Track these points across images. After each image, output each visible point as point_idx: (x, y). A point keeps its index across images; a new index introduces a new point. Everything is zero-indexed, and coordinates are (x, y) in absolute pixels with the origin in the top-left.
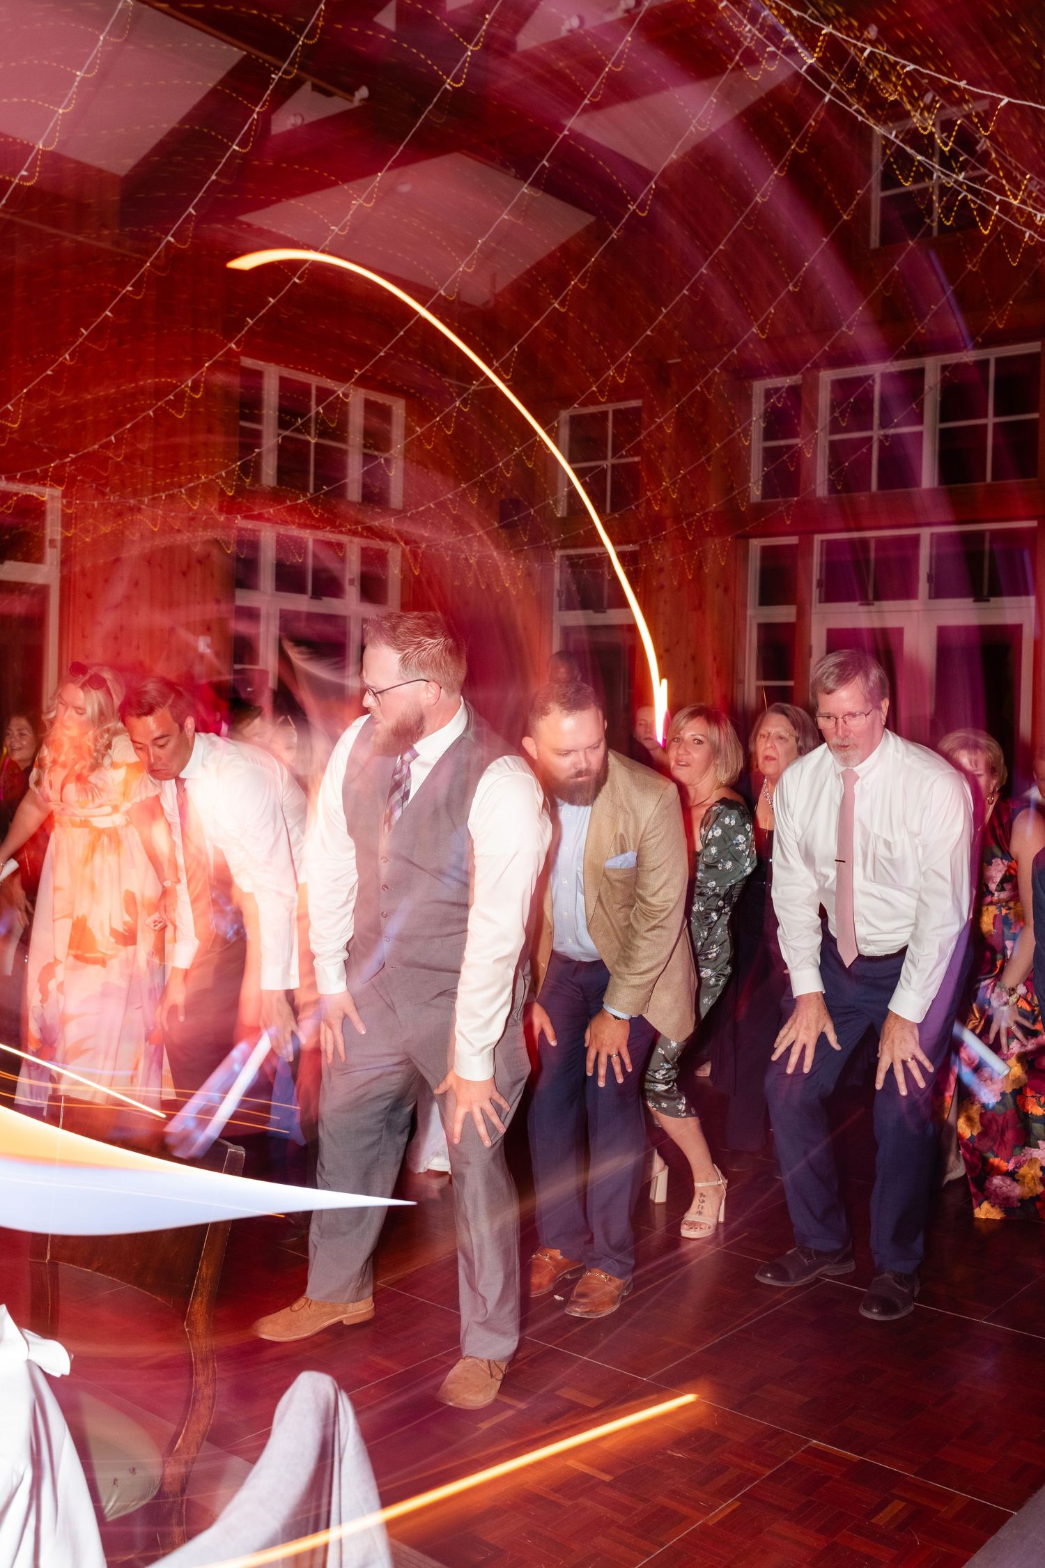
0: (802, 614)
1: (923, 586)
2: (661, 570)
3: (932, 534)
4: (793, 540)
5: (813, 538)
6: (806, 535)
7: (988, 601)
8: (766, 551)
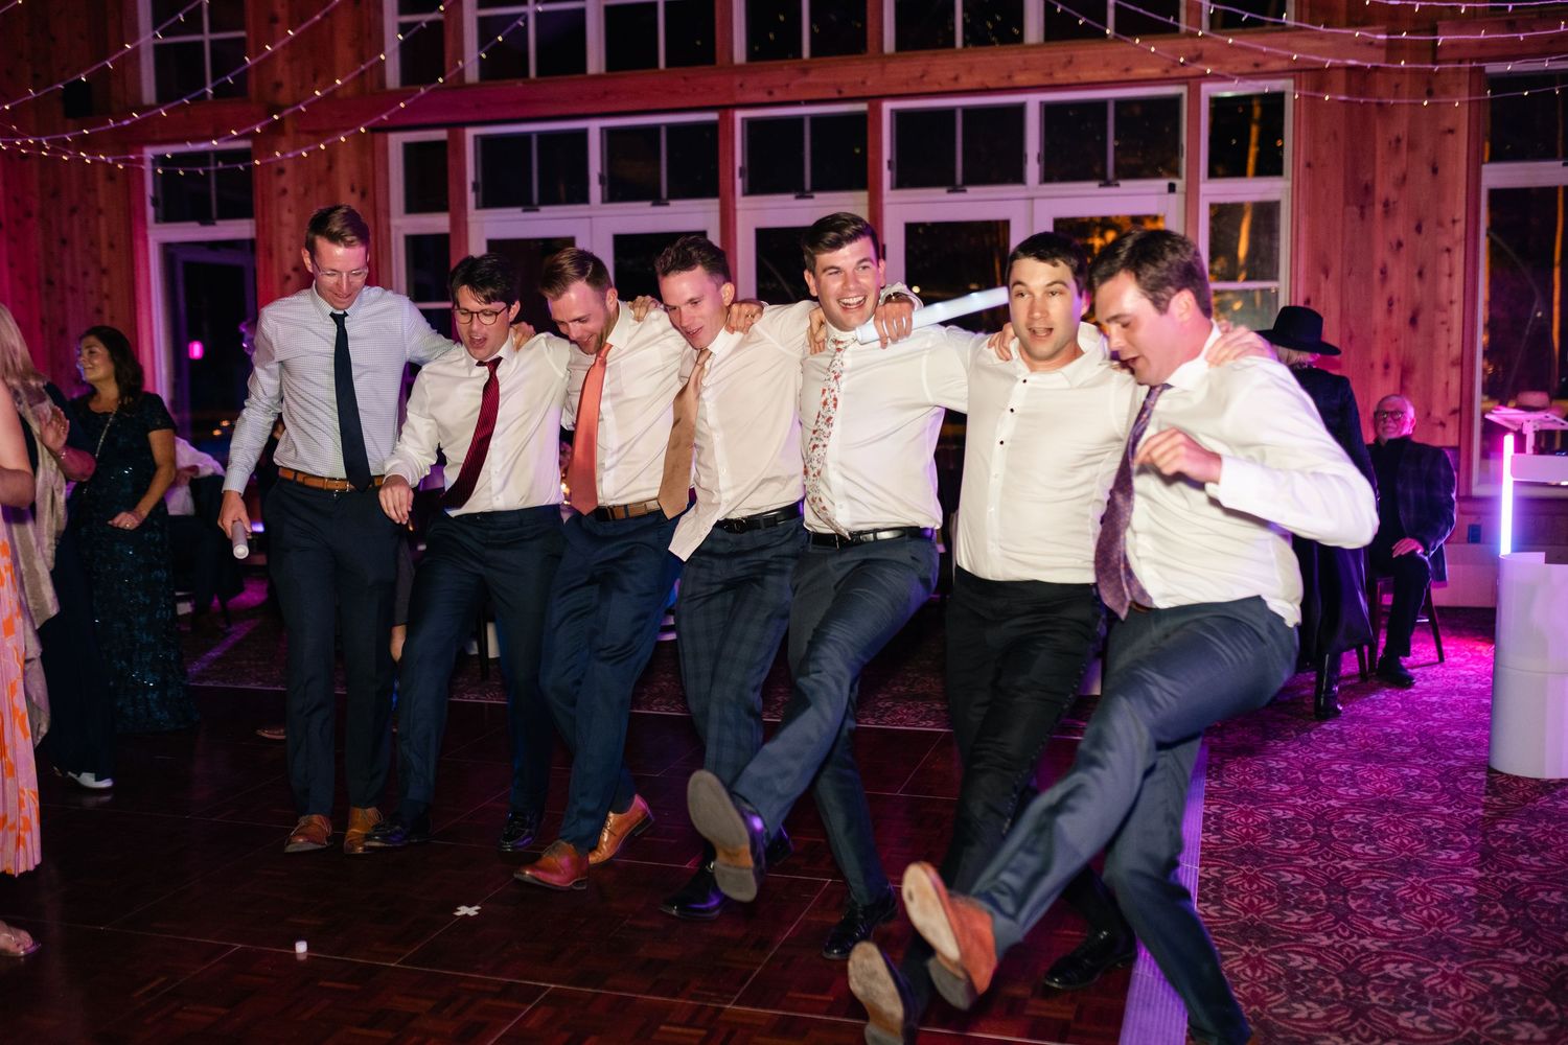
0: (460, 223)
1: (595, 190)
2: (281, 171)
3: (602, 129)
4: (441, 135)
5: (463, 135)
6: (456, 126)
7: (667, 204)
8: (409, 148)
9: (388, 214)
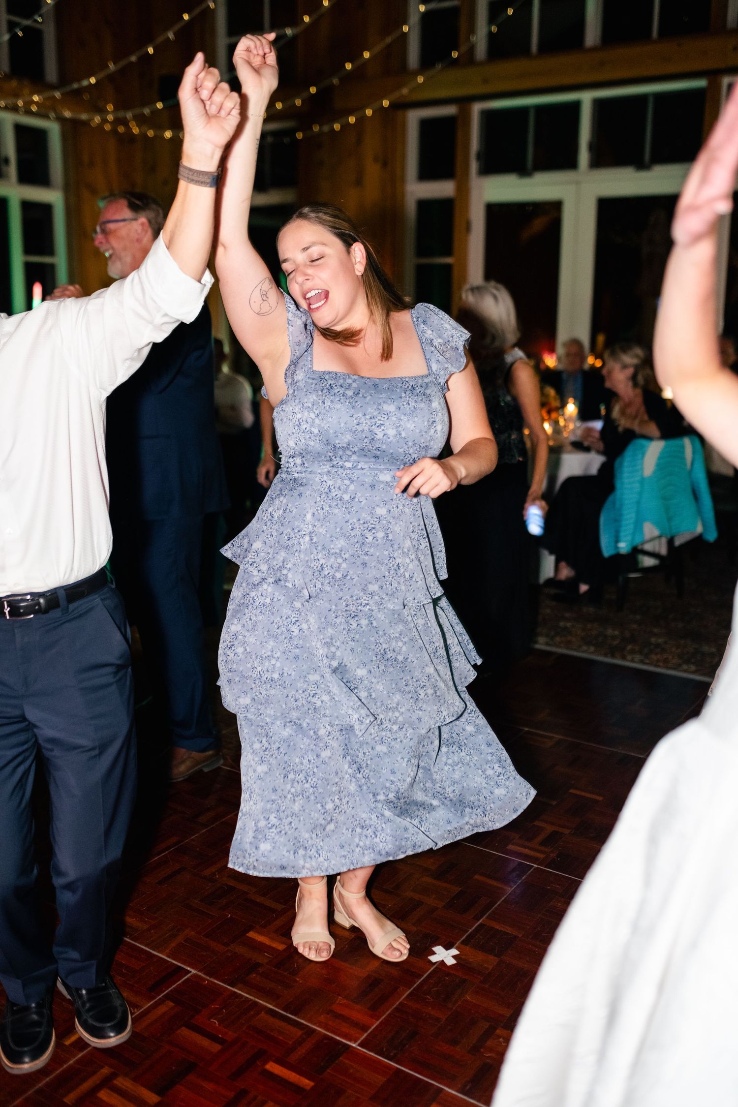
0: (463, 190)
1: (583, 157)
3: (594, 99)
4: (451, 110)
5: (471, 109)
6: (466, 102)
7: (649, 169)
8: (424, 122)
9: (403, 180)
